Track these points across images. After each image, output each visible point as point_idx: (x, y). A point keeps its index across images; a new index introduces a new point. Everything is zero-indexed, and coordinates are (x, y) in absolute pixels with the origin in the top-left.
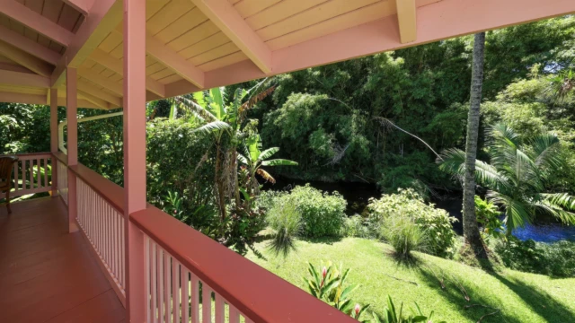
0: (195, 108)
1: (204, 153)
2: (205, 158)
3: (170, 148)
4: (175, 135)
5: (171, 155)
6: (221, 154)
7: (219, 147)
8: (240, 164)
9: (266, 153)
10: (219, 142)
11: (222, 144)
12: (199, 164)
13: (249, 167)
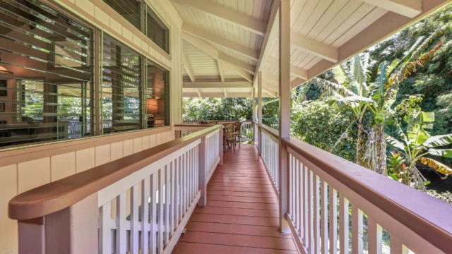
0: (334, 88)
1: (344, 131)
2: (345, 135)
3: (314, 124)
4: (318, 114)
5: (315, 130)
6: (363, 133)
7: (360, 126)
8: (390, 148)
9: (438, 139)
10: (360, 121)
11: (364, 122)
12: (339, 140)
13: (403, 153)
